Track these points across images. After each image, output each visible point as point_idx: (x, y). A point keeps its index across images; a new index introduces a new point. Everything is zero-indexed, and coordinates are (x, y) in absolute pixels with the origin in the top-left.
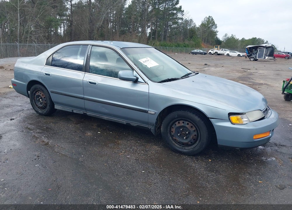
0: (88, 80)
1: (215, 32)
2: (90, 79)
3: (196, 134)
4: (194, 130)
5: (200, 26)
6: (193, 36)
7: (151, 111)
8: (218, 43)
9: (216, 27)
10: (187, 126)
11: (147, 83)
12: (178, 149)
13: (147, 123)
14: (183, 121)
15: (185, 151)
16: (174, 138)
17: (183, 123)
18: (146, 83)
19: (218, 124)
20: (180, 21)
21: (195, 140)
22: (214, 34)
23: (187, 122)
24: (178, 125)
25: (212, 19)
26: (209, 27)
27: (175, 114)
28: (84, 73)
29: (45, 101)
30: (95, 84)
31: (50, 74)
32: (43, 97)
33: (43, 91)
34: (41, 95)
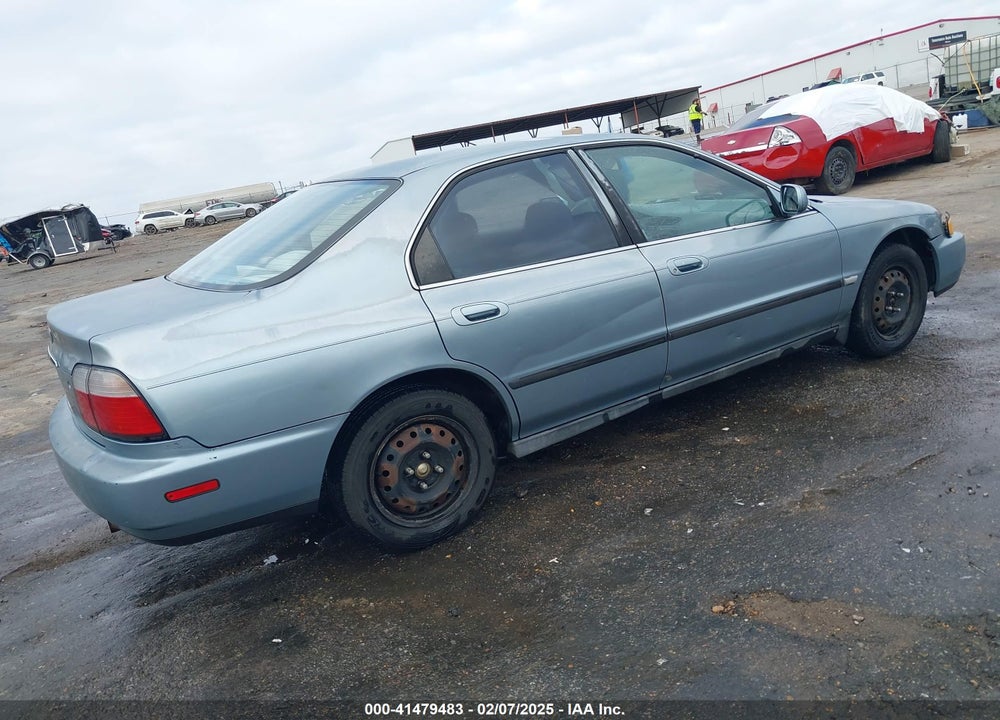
0: (673, 265)
7: (850, 276)
10: (900, 279)
11: (814, 209)
14: (890, 273)
16: (881, 323)
17: (892, 275)
23: (896, 272)
24: (886, 287)
28: (634, 246)
30: (697, 265)
31: (499, 305)
32: (446, 441)
33: (448, 412)
34: (435, 437)
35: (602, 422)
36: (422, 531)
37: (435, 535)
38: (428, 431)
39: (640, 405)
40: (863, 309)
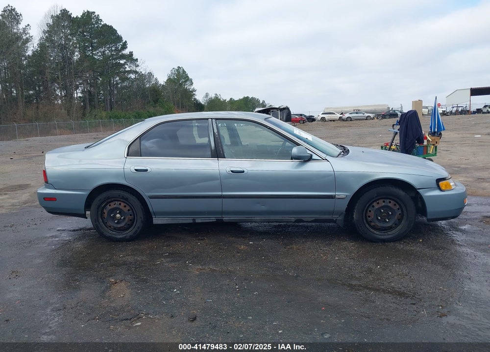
0: (228, 169)
1: (192, 92)
2: (232, 167)
3: (400, 212)
4: (398, 207)
5: (166, 82)
6: (158, 99)
7: (340, 194)
8: (199, 107)
9: (192, 84)
10: (390, 205)
11: (326, 160)
12: (379, 237)
13: (332, 213)
14: (382, 200)
15: (388, 237)
16: (372, 224)
17: (384, 202)
18: (324, 160)
19: (428, 194)
20: (133, 76)
21: (400, 220)
22: (189, 94)
23: (388, 201)
24: (377, 206)
25: (184, 72)
26: (181, 84)
27: (373, 193)
28: (217, 159)
29: (131, 215)
30: (242, 172)
31: (148, 168)
32: (126, 210)
33: (126, 199)
34: (122, 207)
35: (191, 221)
36: (114, 236)
37: (117, 238)
38: (120, 204)
39: (211, 221)
40: (355, 213)
